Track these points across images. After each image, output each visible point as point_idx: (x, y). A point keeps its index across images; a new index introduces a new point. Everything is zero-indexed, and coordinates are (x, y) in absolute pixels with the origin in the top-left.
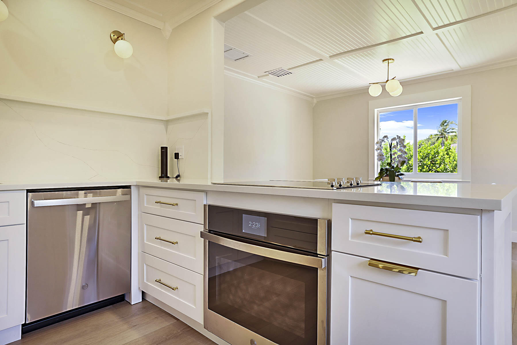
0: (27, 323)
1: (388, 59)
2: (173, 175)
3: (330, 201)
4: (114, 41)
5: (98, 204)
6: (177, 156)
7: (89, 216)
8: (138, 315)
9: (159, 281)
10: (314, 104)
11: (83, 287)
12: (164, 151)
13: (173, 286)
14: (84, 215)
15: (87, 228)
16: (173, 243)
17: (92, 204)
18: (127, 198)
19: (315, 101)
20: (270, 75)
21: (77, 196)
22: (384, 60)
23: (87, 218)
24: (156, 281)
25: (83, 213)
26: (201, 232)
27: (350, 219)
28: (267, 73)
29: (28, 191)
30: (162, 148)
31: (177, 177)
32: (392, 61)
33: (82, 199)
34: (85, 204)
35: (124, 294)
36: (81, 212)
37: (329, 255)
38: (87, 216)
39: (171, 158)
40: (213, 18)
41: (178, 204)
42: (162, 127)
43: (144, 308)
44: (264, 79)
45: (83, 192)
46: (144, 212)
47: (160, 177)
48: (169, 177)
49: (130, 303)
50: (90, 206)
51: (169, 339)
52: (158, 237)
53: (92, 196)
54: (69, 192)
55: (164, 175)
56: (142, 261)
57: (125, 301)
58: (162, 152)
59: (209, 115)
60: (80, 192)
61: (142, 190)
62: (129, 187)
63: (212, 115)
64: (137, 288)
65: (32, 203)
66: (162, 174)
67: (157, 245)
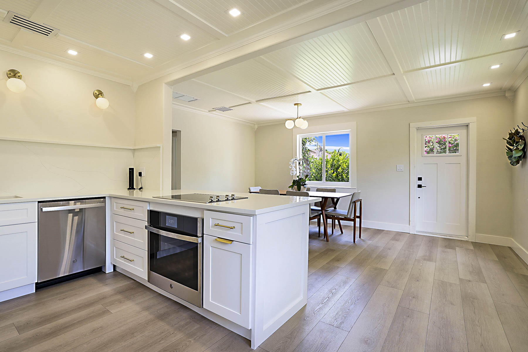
0: (39, 282)
1: (298, 104)
2: (138, 187)
3: (203, 210)
4: (97, 97)
5: (84, 209)
6: (140, 174)
7: (77, 217)
8: (110, 279)
9: (123, 257)
10: (256, 129)
11: (74, 262)
12: (131, 171)
13: (131, 259)
14: (73, 216)
15: (76, 224)
16: (130, 233)
17: (80, 209)
18: (103, 204)
19: (256, 127)
20: (217, 110)
21: (68, 204)
22: (295, 104)
23: (76, 218)
24: (121, 257)
25: (73, 215)
26: (145, 226)
27: (211, 219)
28: (214, 109)
29: (39, 202)
30: (130, 169)
31: (140, 189)
32: (300, 105)
33: (72, 206)
34: (74, 210)
35: (101, 266)
36: (72, 214)
37: (203, 237)
38: (76, 217)
39: (137, 175)
40: (164, 84)
41: (134, 209)
42: (130, 154)
43: (114, 275)
44: (214, 112)
45: (73, 202)
46: (114, 214)
47: (128, 189)
48: (135, 189)
49: (105, 273)
50: (78, 210)
51: (128, 290)
52: (122, 229)
53: (80, 204)
54: (64, 202)
55: (131, 187)
56: (113, 245)
57: (102, 272)
58: (130, 171)
59: (161, 148)
60: (70, 202)
61: (113, 200)
62: (104, 198)
63: (163, 148)
64: (110, 263)
65: (42, 209)
66: (129, 187)
67: (122, 234)
